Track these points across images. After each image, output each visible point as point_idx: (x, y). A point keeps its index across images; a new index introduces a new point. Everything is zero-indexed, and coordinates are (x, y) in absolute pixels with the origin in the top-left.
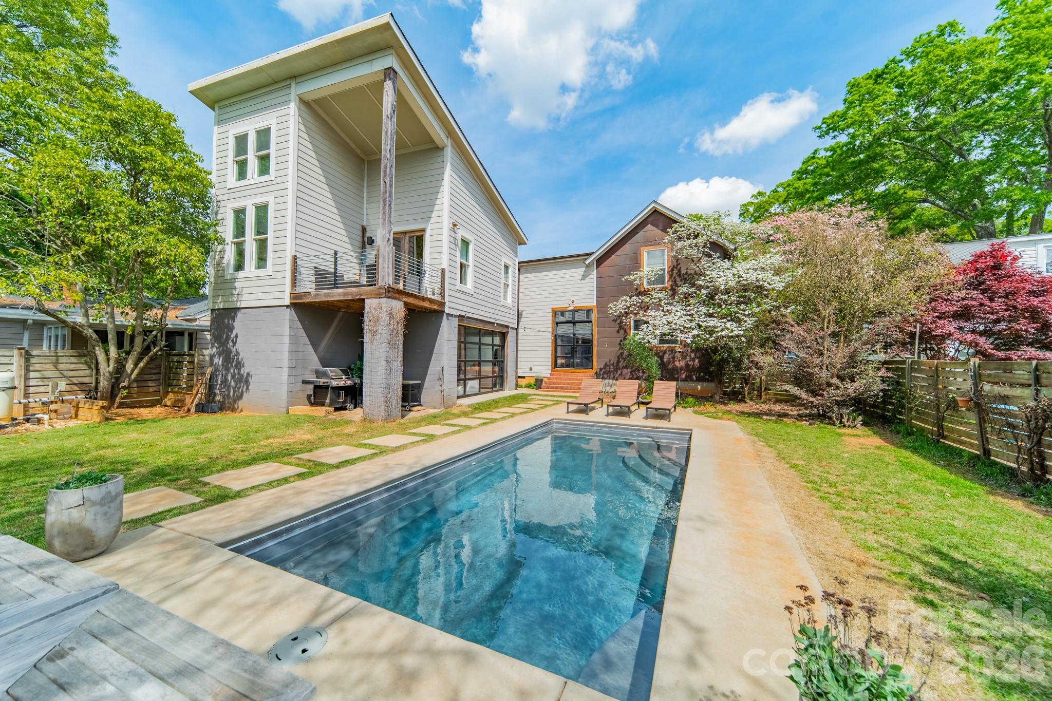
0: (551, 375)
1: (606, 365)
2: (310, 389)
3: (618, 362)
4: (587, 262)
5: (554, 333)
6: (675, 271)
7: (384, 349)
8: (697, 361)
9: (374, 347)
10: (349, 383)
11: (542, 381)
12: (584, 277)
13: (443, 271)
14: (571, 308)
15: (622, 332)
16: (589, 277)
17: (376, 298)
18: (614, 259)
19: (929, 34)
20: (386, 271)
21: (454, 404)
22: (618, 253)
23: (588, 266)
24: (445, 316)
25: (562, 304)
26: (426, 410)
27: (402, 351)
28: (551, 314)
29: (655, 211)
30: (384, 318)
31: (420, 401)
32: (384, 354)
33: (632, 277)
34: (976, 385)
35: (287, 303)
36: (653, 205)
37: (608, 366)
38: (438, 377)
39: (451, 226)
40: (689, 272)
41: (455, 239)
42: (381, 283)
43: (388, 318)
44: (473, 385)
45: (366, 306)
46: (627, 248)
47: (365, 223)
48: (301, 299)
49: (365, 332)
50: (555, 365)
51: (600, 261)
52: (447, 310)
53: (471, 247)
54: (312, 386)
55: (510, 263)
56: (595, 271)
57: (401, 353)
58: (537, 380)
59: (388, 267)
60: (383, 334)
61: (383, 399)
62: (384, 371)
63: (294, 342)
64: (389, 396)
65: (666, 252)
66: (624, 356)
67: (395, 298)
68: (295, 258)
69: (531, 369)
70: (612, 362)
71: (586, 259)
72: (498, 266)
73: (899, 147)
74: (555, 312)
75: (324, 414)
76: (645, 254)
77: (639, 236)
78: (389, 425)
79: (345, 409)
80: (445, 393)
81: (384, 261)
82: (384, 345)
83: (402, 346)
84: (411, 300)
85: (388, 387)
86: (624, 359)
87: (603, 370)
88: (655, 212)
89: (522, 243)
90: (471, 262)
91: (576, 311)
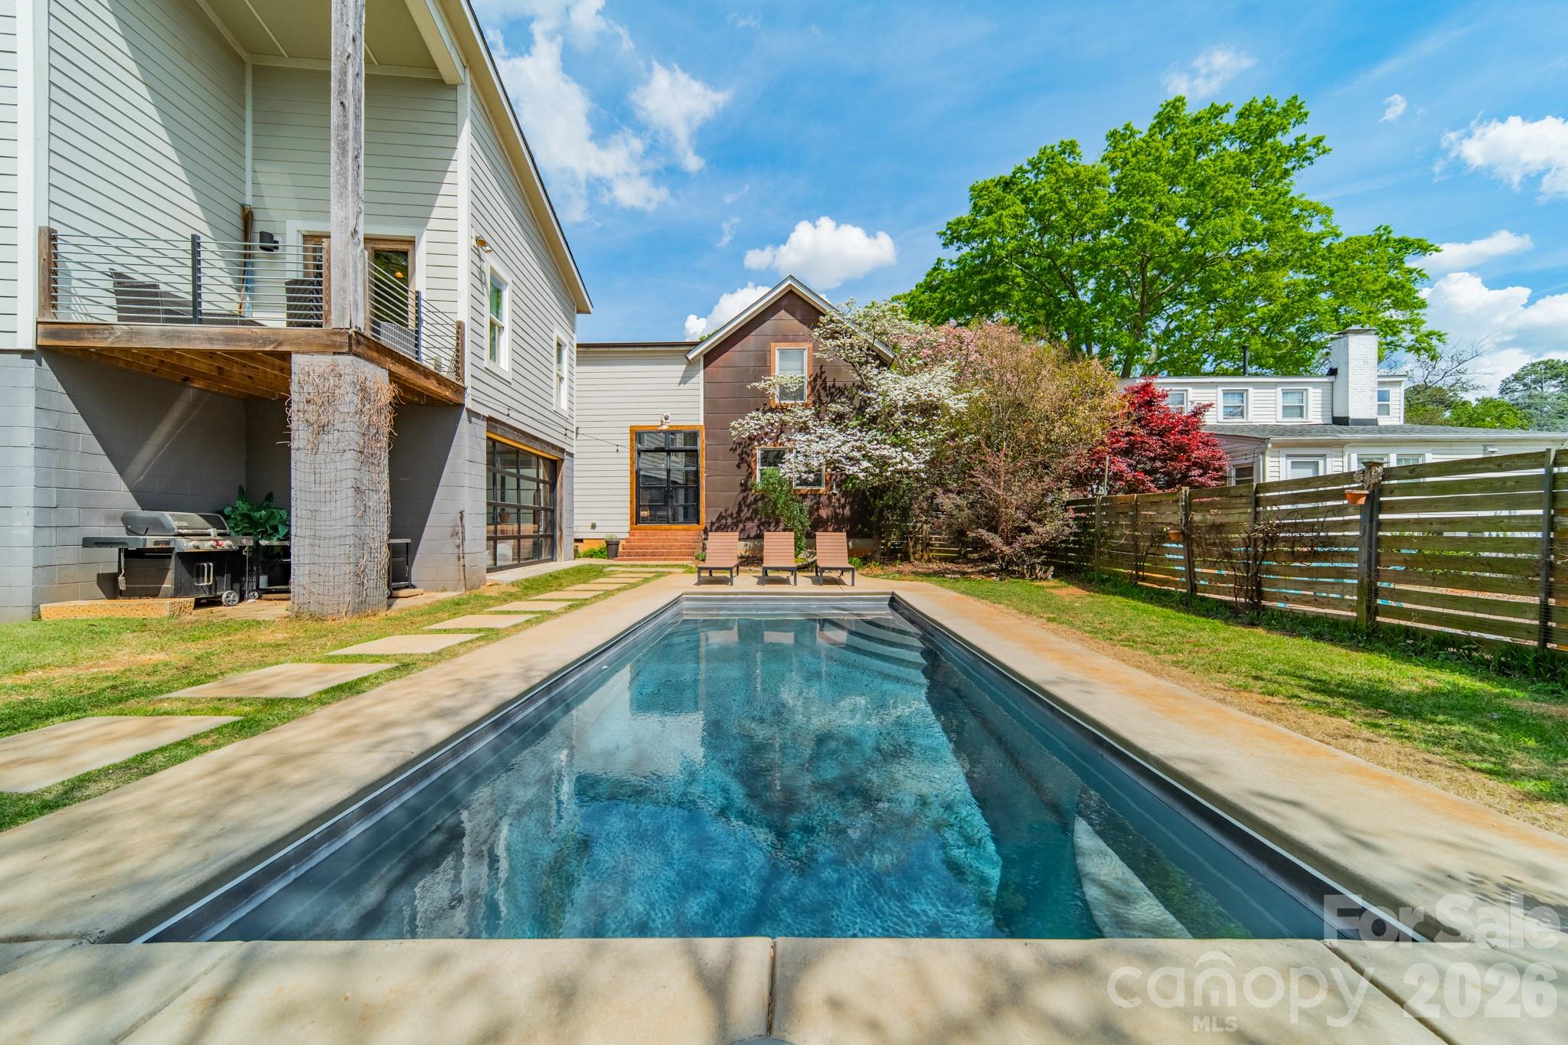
0: (631, 534)
1: (720, 517)
2: (109, 560)
3: (740, 511)
4: (690, 357)
5: (635, 468)
6: (819, 382)
7: (351, 464)
8: (848, 508)
9: (320, 458)
10: (226, 544)
11: (617, 544)
12: (685, 380)
13: (460, 326)
14: (665, 427)
15: (744, 466)
16: (693, 380)
17: (323, 353)
18: (734, 355)
19: (1052, 148)
20: (351, 299)
21: (483, 581)
22: (738, 347)
23: (690, 363)
24: (464, 414)
25: (649, 420)
26: (426, 594)
27: (387, 471)
28: (628, 436)
29: (791, 291)
30: (349, 400)
31: (408, 579)
32: (351, 474)
33: (762, 385)
34: (1187, 516)
35: (29, 344)
36: (789, 282)
37: (724, 517)
38: (450, 530)
39: (474, 243)
40: (837, 385)
41: (481, 271)
42: (335, 321)
43: (357, 400)
44: (505, 548)
45: (295, 368)
46: (751, 341)
47: (249, 200)
48: (80, 339)
49: (293, 426)
50: (637, 519)
51: (710, 357)
52: (468, 403)
53: (506, 295)
54: (116, 550)
55: (565, 340)
56: (702, 372)
57: (385, 476)
58: (608, 544)
59: (355, 291)
60: (347, 431)
61: (351, 568)
62: (350, 511)
63: (49, 443)
64: (363, 562)
65: (806, 353)
66: (748, 502)
67: (371, 360)
68: (50, 238)
69: (594, 526)
70: (729, 512)
71: (689, 351)
72: (548, 340)
73: (1019, 273)
74: (638, 435)
75: (167, 614)
76: (777, 353)
77: (768, 326)
78: (365, 621)
79: (215, 602)
80: (468, 560)
81: (345, 275)
82: (350, 455)
83: (386, 462)
84: (401, 370)
85: (361, 542)
86: (749, 506)
87: (716, 525)
88: (791, 293)
89: (583, 310)
90: (506, 320)
91: (672, 432)
